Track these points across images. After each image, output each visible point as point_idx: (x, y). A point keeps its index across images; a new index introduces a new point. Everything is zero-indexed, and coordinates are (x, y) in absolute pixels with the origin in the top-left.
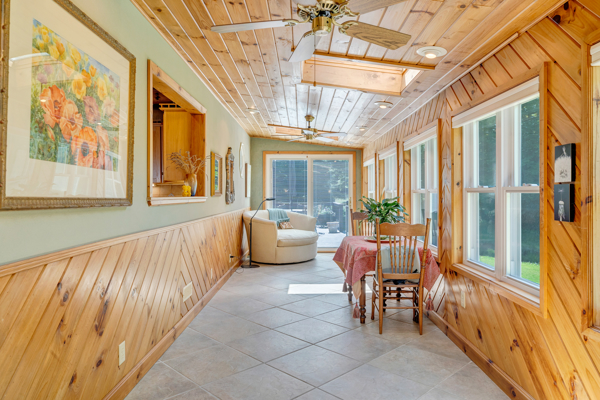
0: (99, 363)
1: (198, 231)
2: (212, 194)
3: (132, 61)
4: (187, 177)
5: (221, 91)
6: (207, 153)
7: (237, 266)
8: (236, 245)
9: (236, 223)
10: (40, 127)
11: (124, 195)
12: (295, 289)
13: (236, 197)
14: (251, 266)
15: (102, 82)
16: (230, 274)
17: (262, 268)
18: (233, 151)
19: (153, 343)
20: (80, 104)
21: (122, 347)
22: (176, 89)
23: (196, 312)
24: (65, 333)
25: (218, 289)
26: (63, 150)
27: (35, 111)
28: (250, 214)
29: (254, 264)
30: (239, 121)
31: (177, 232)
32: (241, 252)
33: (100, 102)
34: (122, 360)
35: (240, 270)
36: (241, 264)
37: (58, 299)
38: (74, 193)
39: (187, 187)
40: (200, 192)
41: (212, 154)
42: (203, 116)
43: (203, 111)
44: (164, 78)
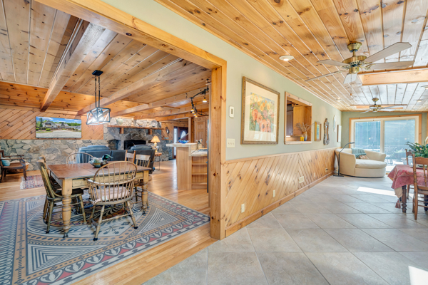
0: (267, 194)
1: (308, 156)
2: (315, 140)
3: (279, 94)
4: (303, 133)
5: (320, 94)
6: (313, 122)
7: (331, 175)
8: (330, 165)
9: (330, 155)
10: (252, 122)
11: (275, 140)
12: (361, 189)
13: (330, 142)
14: (339, 176)
15: (269, 104)
16: (326, 177)
17: (345, 177)
18: (328, 120)
19: (286, 194)
20: (262, 113)
21: (274, 191)
22: (297, 99)
23: (306, 189)
24: (257, 180)
25: (318, 182)
26: (257, 128)
27: (251, 117)
28: (339, 150)
29: (341, 175)
30: (333, 105)
31: (296, 155)
32: (334, 169)
33: (268, 111)
34: (274, 196)
35: (332, 177)
36: (333, 174)
37: (255, 170)
38: (261, 140)
39: (302, 137)
40: (309, 139)
41: (316, 123)
42: (310, 107)
43: (311, 105)
44: (291, 97)
